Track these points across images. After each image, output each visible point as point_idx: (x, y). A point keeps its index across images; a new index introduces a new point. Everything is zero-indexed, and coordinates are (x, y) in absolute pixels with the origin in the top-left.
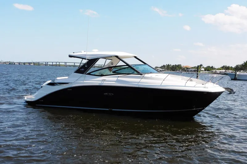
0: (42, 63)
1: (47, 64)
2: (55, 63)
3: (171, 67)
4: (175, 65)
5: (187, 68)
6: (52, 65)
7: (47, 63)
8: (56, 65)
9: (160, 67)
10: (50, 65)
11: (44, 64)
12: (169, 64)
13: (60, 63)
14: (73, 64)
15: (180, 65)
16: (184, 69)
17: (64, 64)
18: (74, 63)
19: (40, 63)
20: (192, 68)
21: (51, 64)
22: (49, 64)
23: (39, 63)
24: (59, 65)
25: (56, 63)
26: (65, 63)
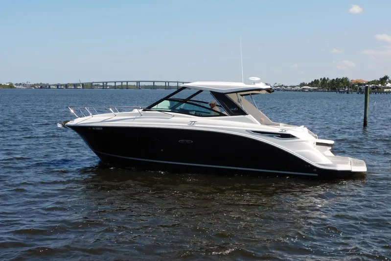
0: (97, 84)
1: (107, 86)
2: (120, 84)
3: (329, 83)
4: (337, 79)
5: (360, 84)
6: (115, 87)
7: (105, 83)
8: (122, 87)
9: (309, 84)
10: (111, 87)
11: (101, 86)
12: (324, 78)
13: (129, 84)
14: (152, 84)
15: (346, 79)
16: (353, 85)
17: (136, 85)
18: (154, 82)
19: (94, 84)
20: (369, 83)
21: (113, 84)
22: (109, 86)
23: (92, 84)
24: (127, 87)
25: (122, 82)
26: (137, 82)
